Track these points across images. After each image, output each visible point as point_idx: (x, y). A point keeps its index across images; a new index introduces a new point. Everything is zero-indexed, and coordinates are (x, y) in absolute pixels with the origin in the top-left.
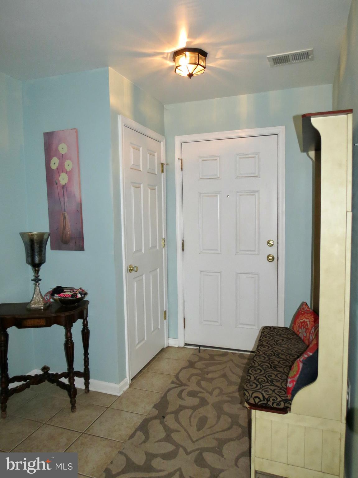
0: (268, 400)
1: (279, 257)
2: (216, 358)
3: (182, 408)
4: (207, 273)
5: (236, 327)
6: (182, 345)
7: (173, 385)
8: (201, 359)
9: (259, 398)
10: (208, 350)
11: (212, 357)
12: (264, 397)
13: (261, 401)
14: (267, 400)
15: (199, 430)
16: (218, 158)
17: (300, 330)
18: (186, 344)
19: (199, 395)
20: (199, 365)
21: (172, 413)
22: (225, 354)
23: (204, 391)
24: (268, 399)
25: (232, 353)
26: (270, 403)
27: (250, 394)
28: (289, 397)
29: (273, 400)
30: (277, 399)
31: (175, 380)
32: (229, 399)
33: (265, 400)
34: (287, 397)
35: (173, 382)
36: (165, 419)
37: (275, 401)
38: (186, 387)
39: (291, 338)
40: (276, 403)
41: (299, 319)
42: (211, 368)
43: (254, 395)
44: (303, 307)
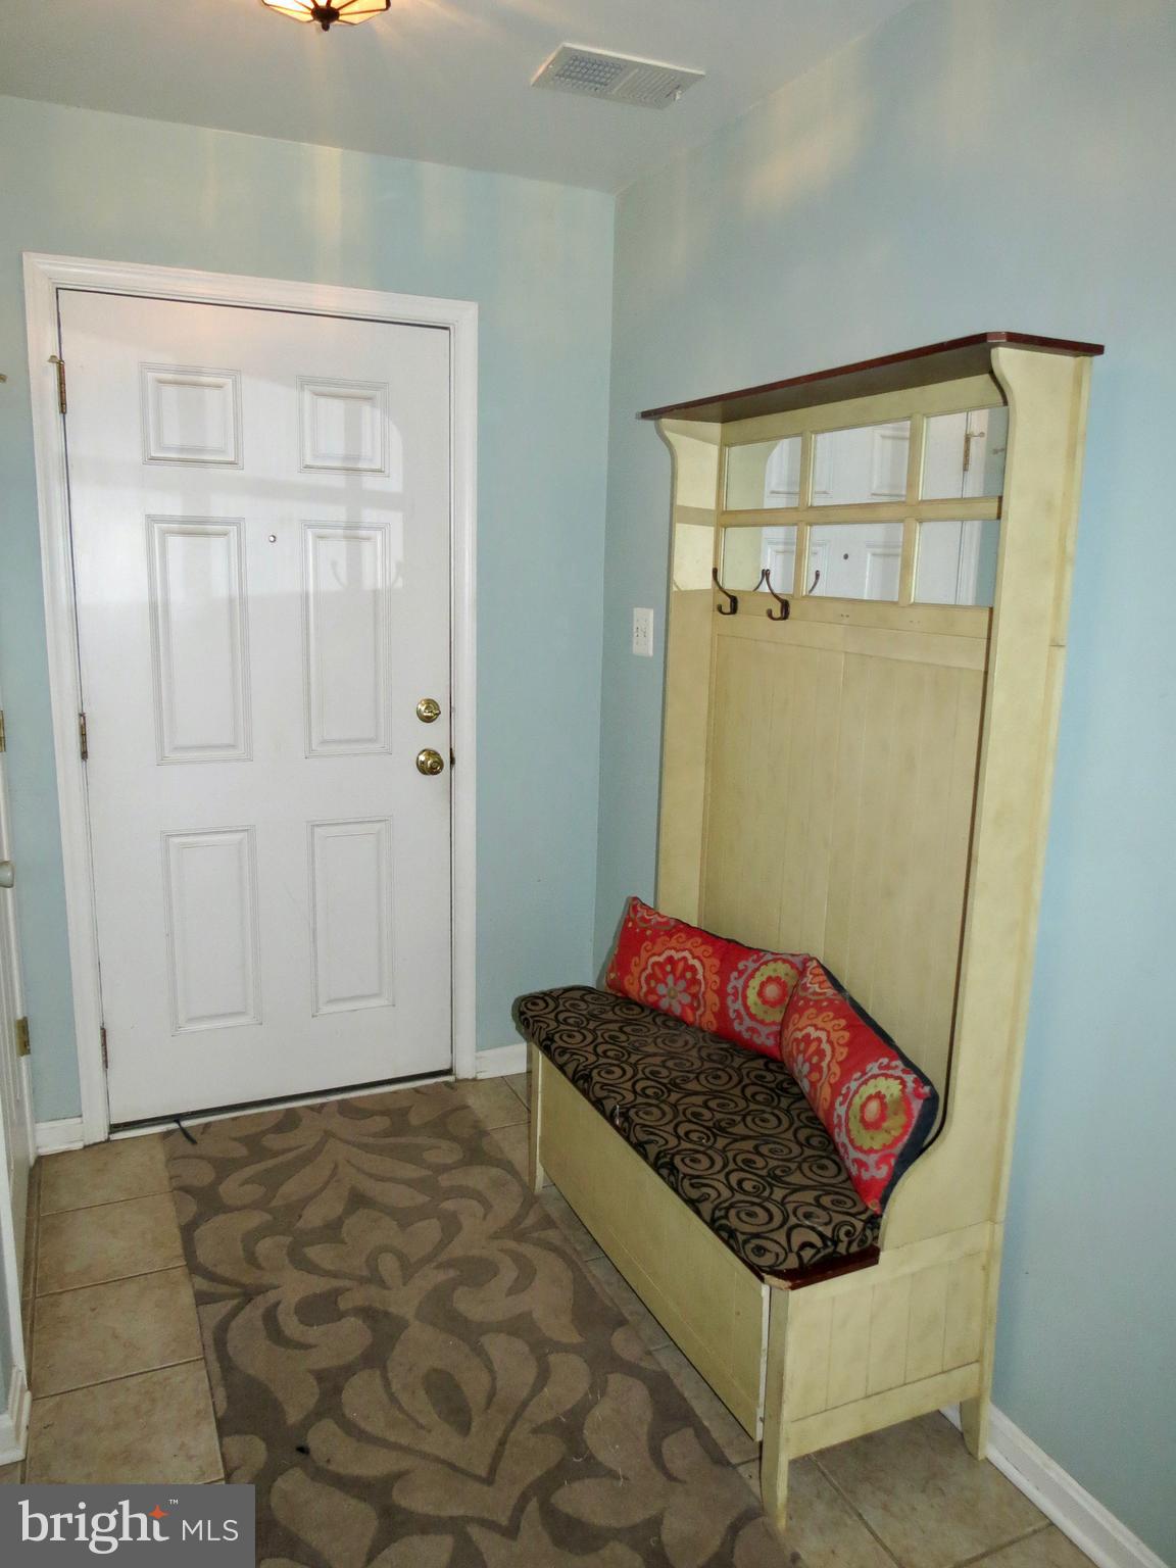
0: (836, 1241)
1: (456, 755)
2: (272, 1142)
3: (331, 1383)
4: (190, 839)
5: (313, 1016)
6: (100, 1135)
7: (222, 1309)
8: (224, 1167)
9: (811, 1245)
10: (215, 1122)
11: (255, 1146)
12: (821, 1235)
13: (818, 1251)
14: (832, 1240)
15: (464, 1428)
16: (229, 382)
17: (661, 989)
18: (115, 1128)
19: (344, 1304)
20: (232, 1189)
21: (317, 1415)
22: (290, 1121)
23: (346, 1283)
24: (836, 1238)
25: (311, 1108)
26: (842, 1249)
27: (784, 1242)
28: (875, 1209)
29: (848, 1234)
30: (853, 1226)
31: (201, 1283)
32: (452, 1273)
33: (829, 1243)
34: (867, 1209)
35: (202, 1299)
36: (314, 1454)
37: (853, 1235)
38: (272, 1296)
39: (636, 1020)
40: (857, 1241)
41: (644, 954)
42: (291, 1189)
43: (796, 1241)
44: (639, 915)
